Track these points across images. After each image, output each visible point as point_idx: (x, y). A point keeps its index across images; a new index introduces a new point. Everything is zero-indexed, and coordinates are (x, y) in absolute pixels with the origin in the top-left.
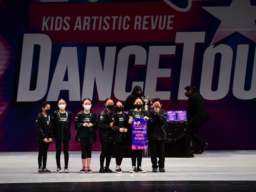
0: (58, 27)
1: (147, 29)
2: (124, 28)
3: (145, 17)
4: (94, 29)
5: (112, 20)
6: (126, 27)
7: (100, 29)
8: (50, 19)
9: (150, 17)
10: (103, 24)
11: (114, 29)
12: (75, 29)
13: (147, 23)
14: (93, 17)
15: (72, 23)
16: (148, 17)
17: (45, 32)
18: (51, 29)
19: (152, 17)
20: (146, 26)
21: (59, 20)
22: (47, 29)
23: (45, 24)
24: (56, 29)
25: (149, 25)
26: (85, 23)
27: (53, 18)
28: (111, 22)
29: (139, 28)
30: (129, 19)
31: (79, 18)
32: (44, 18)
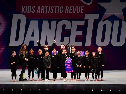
0: (29, 11)
1: (71, 12)
2: (61, 12)
3: (70, 7)
4: (46, 12)
5: (55, 8)
6: (61, 11)
7: (49, 12)
8: (26, 7)
9: (73, 7)
10: (51, 10)
11: (55, 12)
12: (37, 12)
13: (71, 9)
14: (46, 7)
15: (36, 9)
16: (72, 7)
17: (23, 13)
18: (26, 12)
19: (74, 7)
20: (71, 11)
21: (30, 8)
22: (24, 12)
23: (23, 9)
24: (28, 12)
25: (72, 11)
26: (42, 9)
27: (27, 7)
28: (54, 9)
29: (68, 12)
30: (63, 8)
31: (39, 7)
32: (23, 7)
